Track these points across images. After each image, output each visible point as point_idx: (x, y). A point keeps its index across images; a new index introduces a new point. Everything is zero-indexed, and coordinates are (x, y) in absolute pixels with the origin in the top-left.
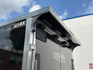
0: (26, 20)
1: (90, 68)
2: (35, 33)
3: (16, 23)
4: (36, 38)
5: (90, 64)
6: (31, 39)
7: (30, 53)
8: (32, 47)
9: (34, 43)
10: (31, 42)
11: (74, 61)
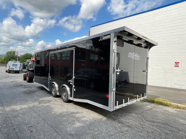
0: (110, 34)
1: (175, 67)
2: (116, 42)
3: (104, 36)
4: (117, 45)
5: (176, 63)
6: (114, 46)
7: (114, 54)
8: (115, 51)
9: (116, 49)
10: (114, 48)
11: (149, 59)
